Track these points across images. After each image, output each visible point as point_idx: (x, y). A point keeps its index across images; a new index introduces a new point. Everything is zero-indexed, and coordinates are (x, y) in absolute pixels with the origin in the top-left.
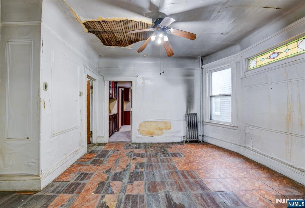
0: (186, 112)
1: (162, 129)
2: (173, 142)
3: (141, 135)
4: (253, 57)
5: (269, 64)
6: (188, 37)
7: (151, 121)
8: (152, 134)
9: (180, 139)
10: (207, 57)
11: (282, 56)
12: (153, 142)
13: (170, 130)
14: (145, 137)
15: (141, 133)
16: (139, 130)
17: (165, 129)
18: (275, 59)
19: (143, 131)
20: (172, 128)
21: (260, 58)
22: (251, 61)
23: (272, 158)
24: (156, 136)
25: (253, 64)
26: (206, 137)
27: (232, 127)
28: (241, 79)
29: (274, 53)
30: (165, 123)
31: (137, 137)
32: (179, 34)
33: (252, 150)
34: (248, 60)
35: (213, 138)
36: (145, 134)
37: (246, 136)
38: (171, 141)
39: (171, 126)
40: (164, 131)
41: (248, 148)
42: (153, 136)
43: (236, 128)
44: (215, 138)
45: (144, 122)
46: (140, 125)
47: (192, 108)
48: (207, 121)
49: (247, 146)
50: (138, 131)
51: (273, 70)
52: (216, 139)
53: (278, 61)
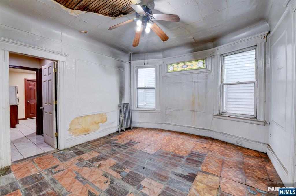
0: (119, 103)
1: (98, 123)
2: (109, 134)
3: (74, 136)
4: (171, 64)
5: (182, 71)
6: (162, 37)
7: (86, 116)
8: (87, 132)
9: (115, 129)
10: (136, 55)
11: (189, 68)
12: (89, 140)
13: (107, 123)
14: (79, 137)
15: (73, 133)
16: (69, 130)
17: (101, 122)
18: (185, 69)
19: (76, 129)
20: (108, 120)
21: (176, 66)
22: (169, 66)
23: (184, 126)
24: (92, 132)
25: (171, 68)
26: (134, 123)
27: (154, 112)
28: (163, 77)
29: (185, 65)
30: (101, 115)
31: (67, 140)
32: (156, 31)
33: (171, 124)
34: (168, 65)
35: (141, 122)
36: (78, 133)
37: (166, 116)
38: (107, 134)
39: (107, 118)
40: (100, 124)
41: (168, 124)
42: (88, 133)
43: (159, 112)
44: (142, 122)
45: (77, 118)
46: (72, 123)
47: (123, 98)
48: (135, 109)
49: (167, 122)
50: (68, 132)
51: (185, 75)
52: (144, 122)
53: (187, 70)
